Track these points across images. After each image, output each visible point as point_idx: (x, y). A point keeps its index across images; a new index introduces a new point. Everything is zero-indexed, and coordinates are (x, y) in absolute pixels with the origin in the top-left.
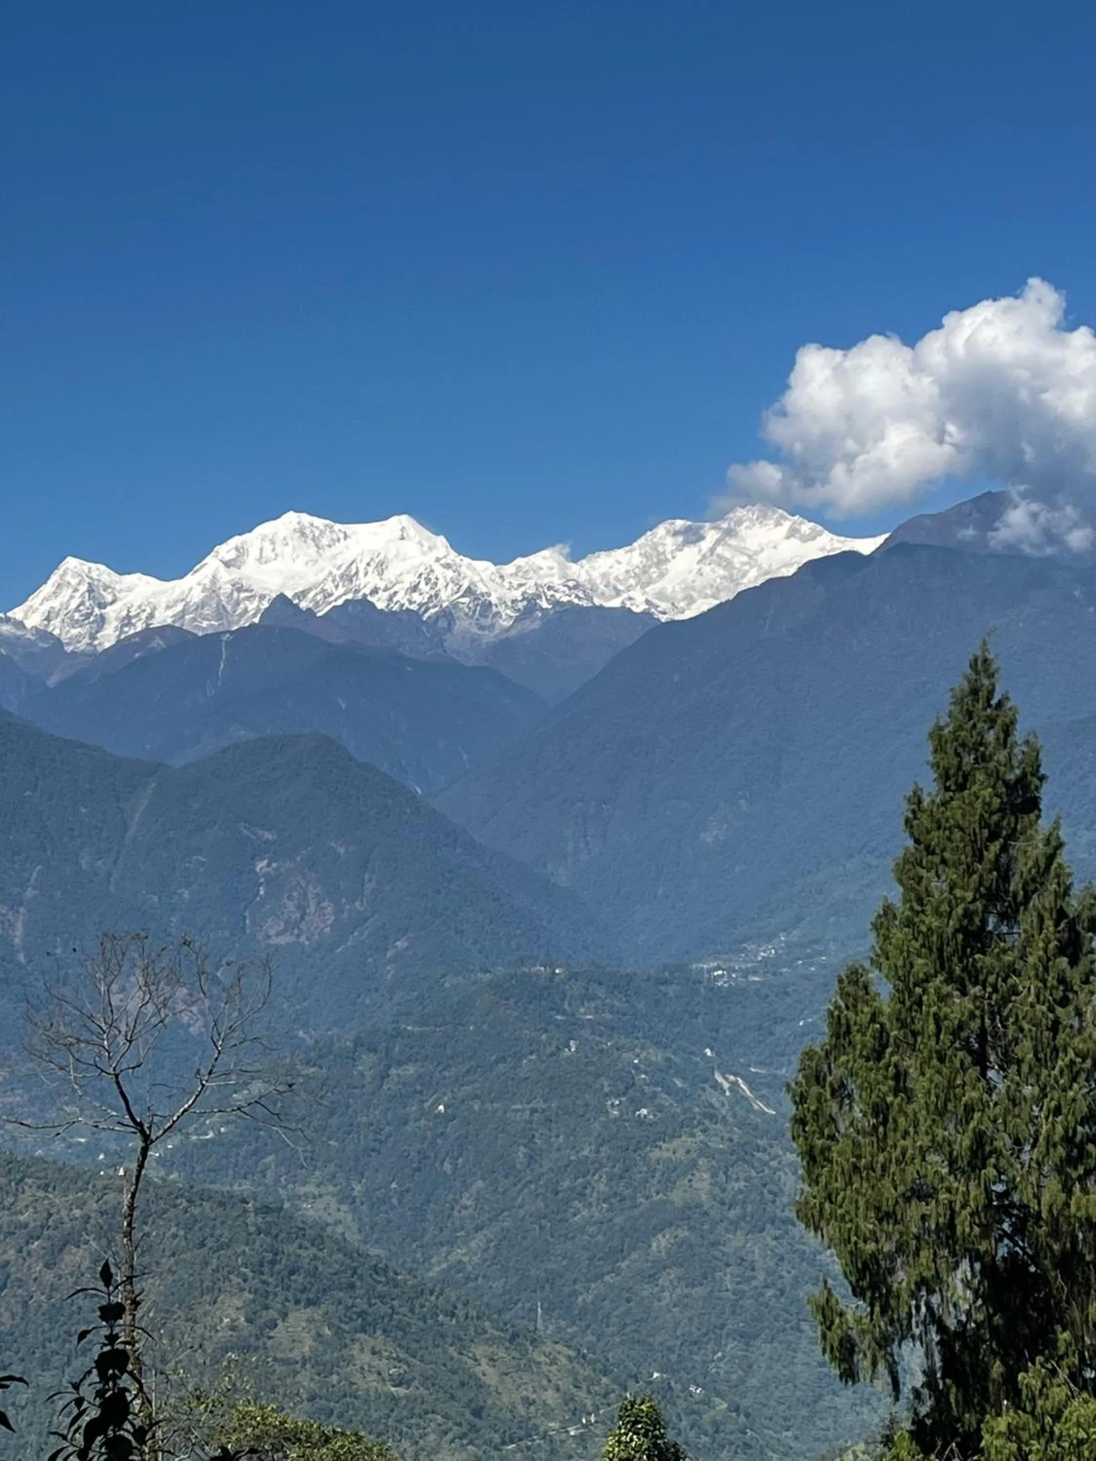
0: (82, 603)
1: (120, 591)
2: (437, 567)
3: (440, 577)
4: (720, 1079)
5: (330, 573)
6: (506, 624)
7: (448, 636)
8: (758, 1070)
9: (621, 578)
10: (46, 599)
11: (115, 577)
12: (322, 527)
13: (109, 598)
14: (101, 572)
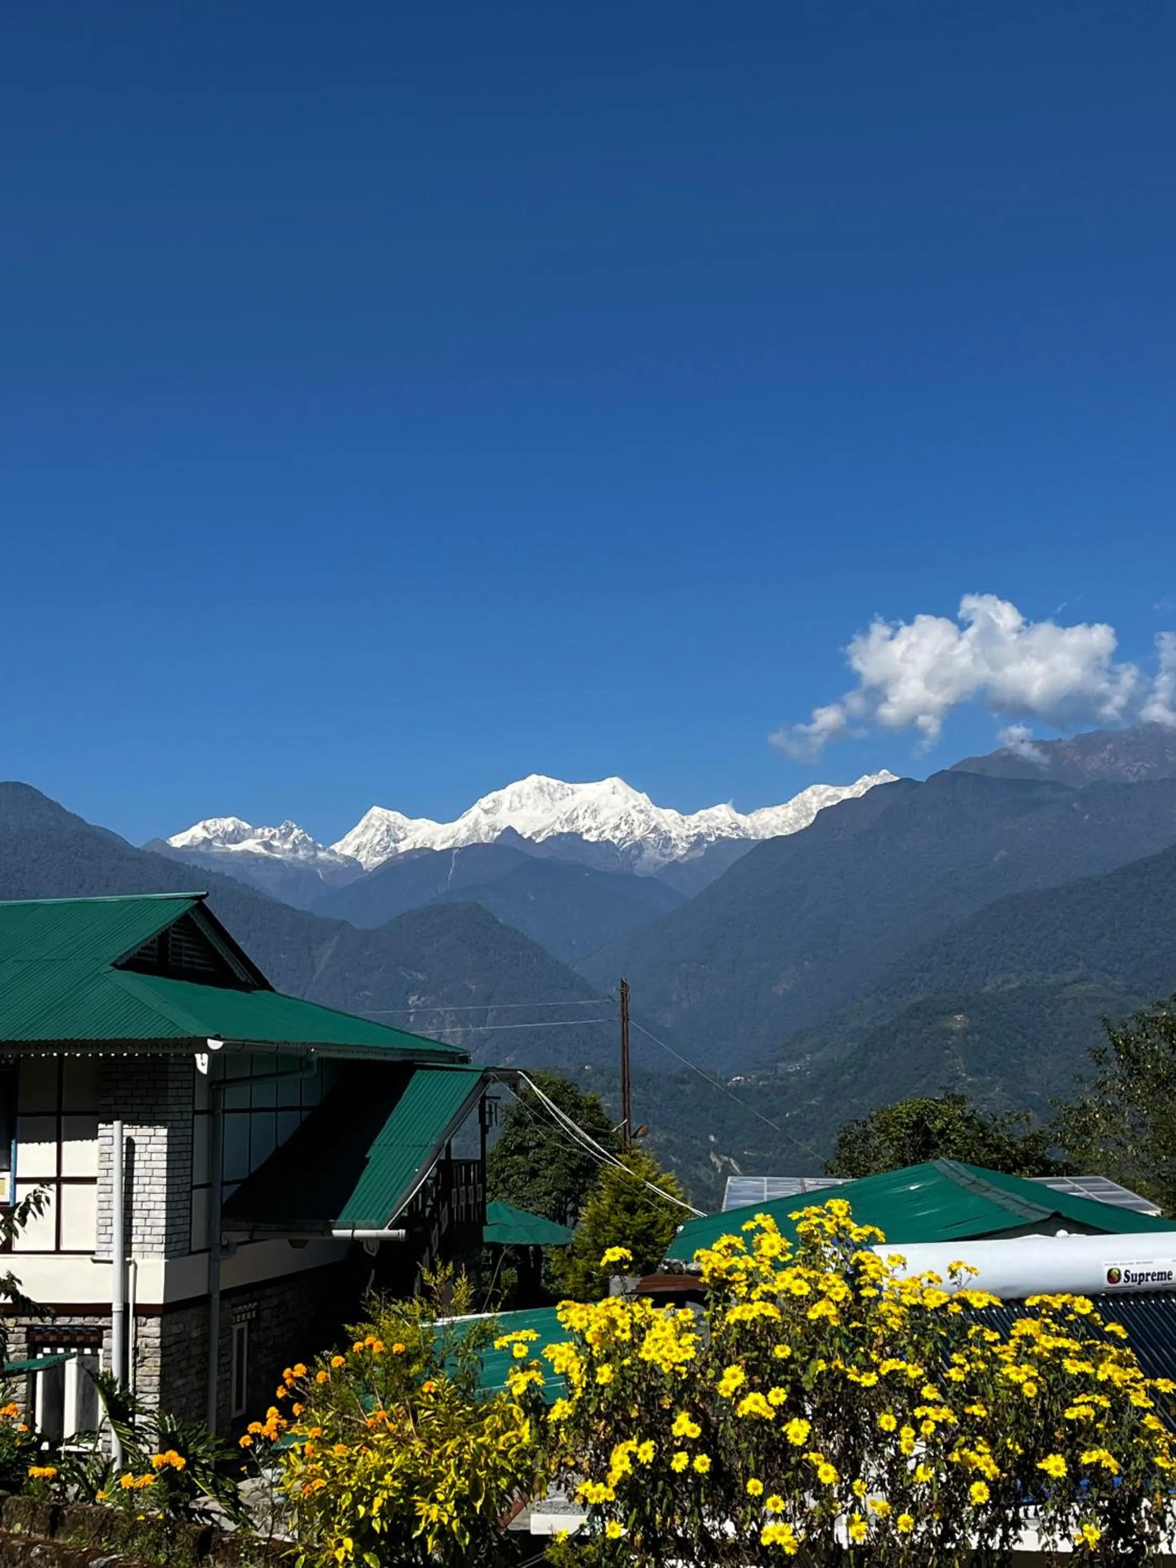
0: (382, 840)
1: (410, 831)
2: (633, 813)
3: (635, 819)
4: (713, 1158)
5: (558, 817)
6: (682, 853)
7: (638, 861)
8: (751, 1154)
9: (779, 826)
10: (357, 836)
11: (407, 820)
12: (556, 786)
13: (401, 836)
14: (397, 817)
